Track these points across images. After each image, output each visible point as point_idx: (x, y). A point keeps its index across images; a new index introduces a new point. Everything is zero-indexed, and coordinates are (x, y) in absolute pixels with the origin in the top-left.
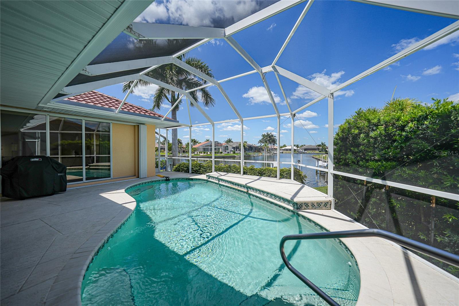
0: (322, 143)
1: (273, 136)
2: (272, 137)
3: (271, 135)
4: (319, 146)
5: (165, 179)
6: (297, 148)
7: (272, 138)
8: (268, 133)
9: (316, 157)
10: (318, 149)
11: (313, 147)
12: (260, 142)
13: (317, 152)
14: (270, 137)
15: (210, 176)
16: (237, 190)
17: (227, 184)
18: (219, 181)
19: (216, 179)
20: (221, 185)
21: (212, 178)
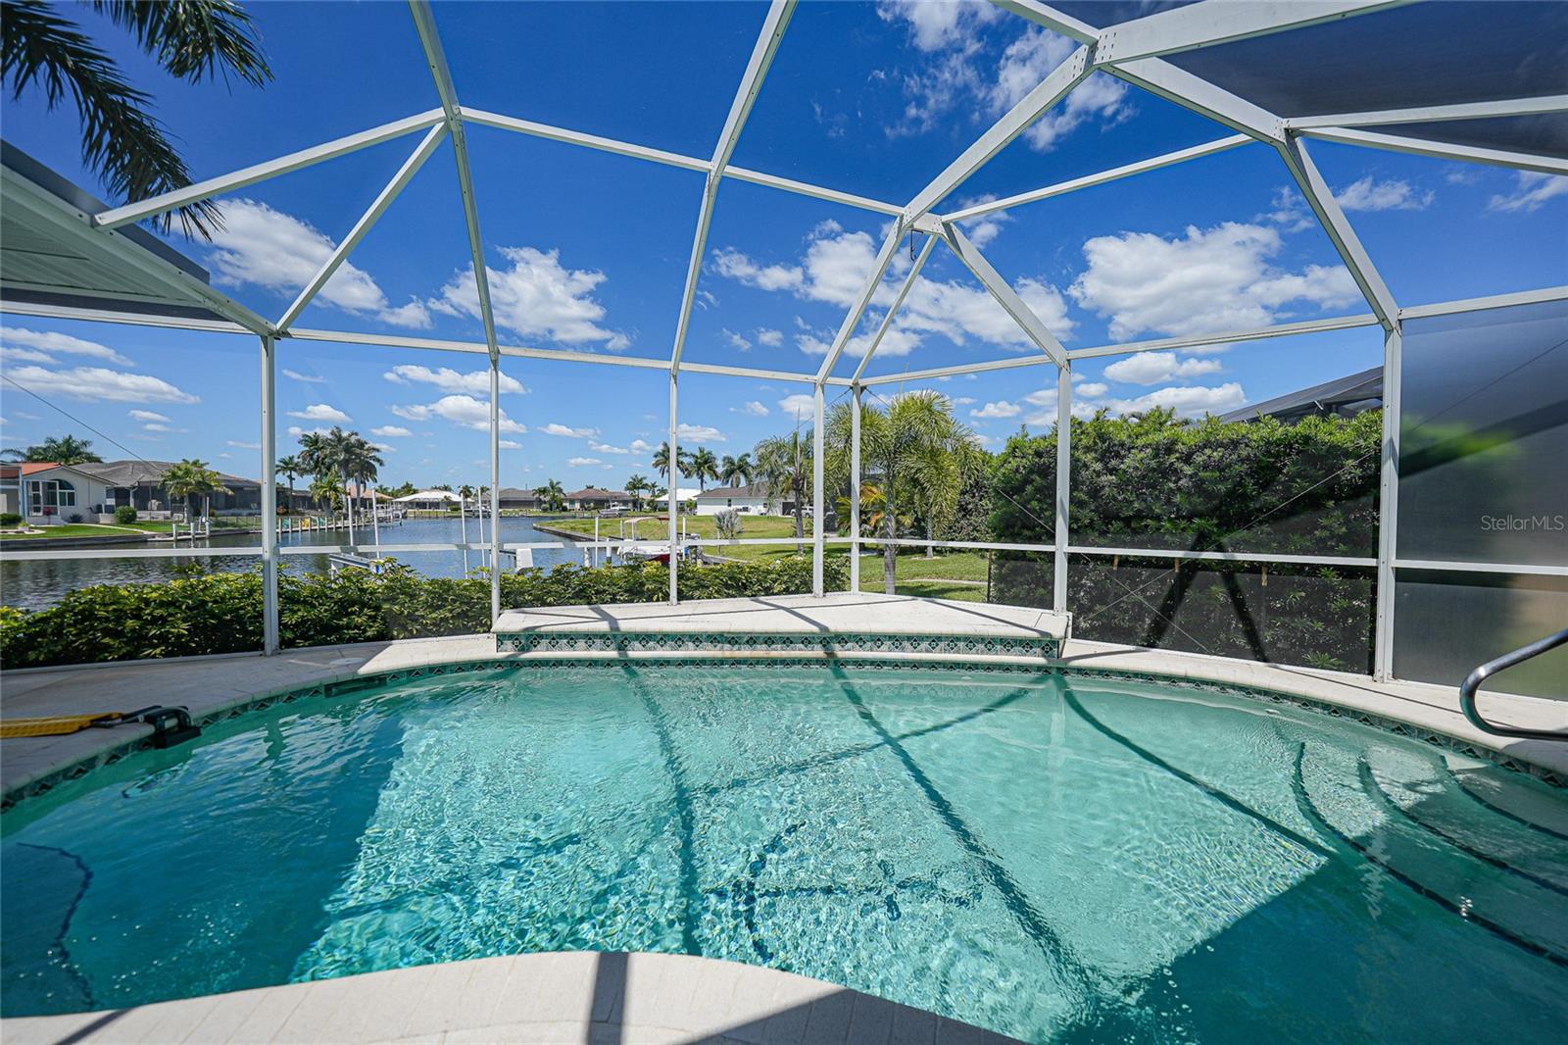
0: (551, 484)
1: (367, 446)
2: (358, 451)
3: (353, 439)
4: (543, 491)
5: (150, 729)
6: (466, 496)
7: (358, 456)
8: (340, 431)
9: (554, 529)
10: (540, 502)
11: (522, 497)
12: (284, 469)
13: (535, 511)
14: (348, 449)
15: (541, 636)
16: (758, 661)
17: (689, 652)
18: (621, 648)
19: (598, 641)
20: (642, 663)
21: (560, 642)
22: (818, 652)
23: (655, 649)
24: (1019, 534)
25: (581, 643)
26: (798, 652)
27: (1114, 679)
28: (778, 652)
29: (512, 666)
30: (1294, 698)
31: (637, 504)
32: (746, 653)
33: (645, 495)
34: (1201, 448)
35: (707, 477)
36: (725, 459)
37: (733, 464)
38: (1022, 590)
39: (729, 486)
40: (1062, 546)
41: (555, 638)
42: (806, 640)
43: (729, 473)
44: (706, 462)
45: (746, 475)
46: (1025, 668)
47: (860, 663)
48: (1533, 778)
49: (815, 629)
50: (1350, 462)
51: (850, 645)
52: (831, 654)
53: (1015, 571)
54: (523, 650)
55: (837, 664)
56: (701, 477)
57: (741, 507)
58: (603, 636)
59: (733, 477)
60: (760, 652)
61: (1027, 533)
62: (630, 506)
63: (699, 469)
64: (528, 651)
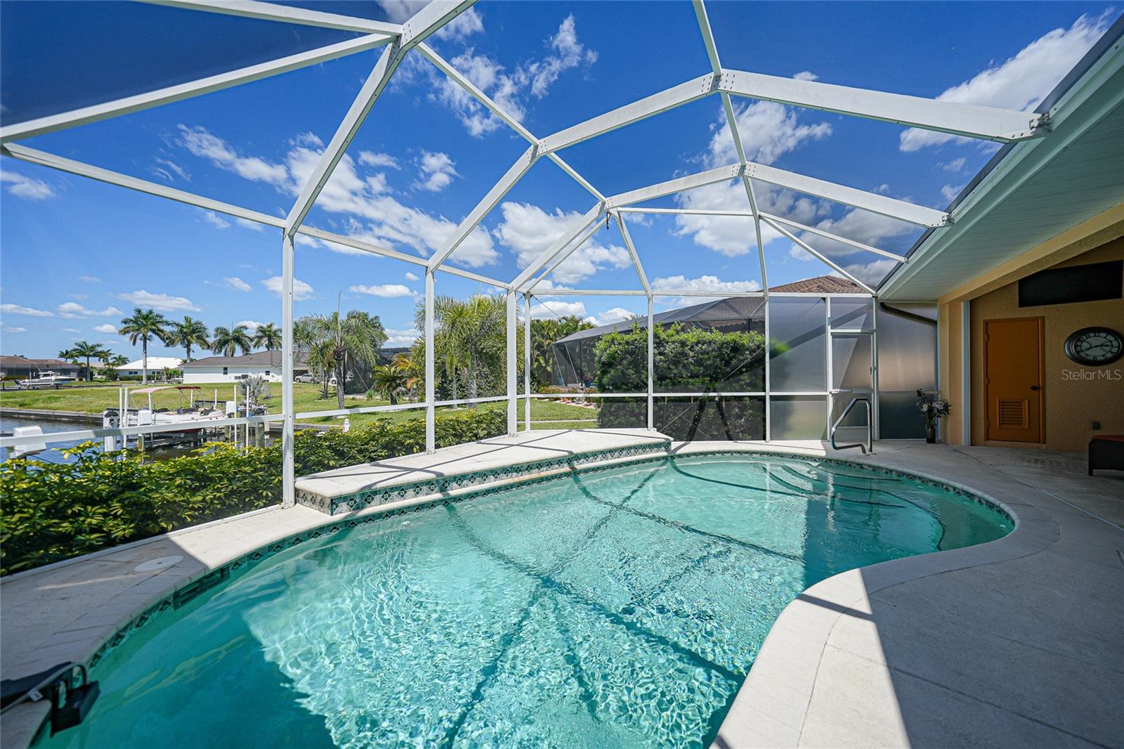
15: (375, 493)
16: (533, 481)
17: (492, 483)
18: (443, 489)
19: (425, 488)
20: (458, 499)
21: (392, 494)
22: (566, 469)
23: (467, 485)
24: (620, 388)
25: (411, 492)
26: (556, 470)
27: (692, 457)
28: (545, 472)
29: (349, 524)
30: (757, 453)
31: (85, 373)
32: (526, 477)
33: (96, 363)
34: (697, 344)
35: (195, 346)
36: (217, 329)
37: (227, 334)
38: (622, 419)
39: (222, 355)
40: (651, 394)
41: (387, 493)
42: (559, 461)
43: (222, 344)
44: (194, 332)
45: (243, 346)
46: (658, 459)
47: (586, 471)
48: (833, 464)
49: (566, 454)
50: (747, 352)
51: (582, 460)
52: (573, 468)
53: (618, 409)
54: (359, 508)
55: (574, 473)
56: (188, 346)
57: (240, 375)
58: (429, 483)
59: (228, 347)
60: (535, 474)
61: (624, 387)
62: (74, 375)
63: (185, 338)
64: (363, 508)
